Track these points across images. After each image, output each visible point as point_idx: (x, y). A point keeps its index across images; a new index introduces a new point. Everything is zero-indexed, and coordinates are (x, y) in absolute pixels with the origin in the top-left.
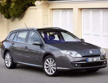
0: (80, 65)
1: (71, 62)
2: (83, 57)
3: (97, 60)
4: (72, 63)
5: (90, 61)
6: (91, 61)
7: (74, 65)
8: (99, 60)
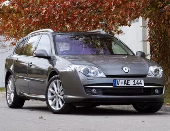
0: (101, 92)
1: (84, 86)
2: (108, 76)
3: (137, 85)
4: (85, 88)
5: (120, 85)
6: (123, 85)
7: (90, 92)
8: (140, 85)
